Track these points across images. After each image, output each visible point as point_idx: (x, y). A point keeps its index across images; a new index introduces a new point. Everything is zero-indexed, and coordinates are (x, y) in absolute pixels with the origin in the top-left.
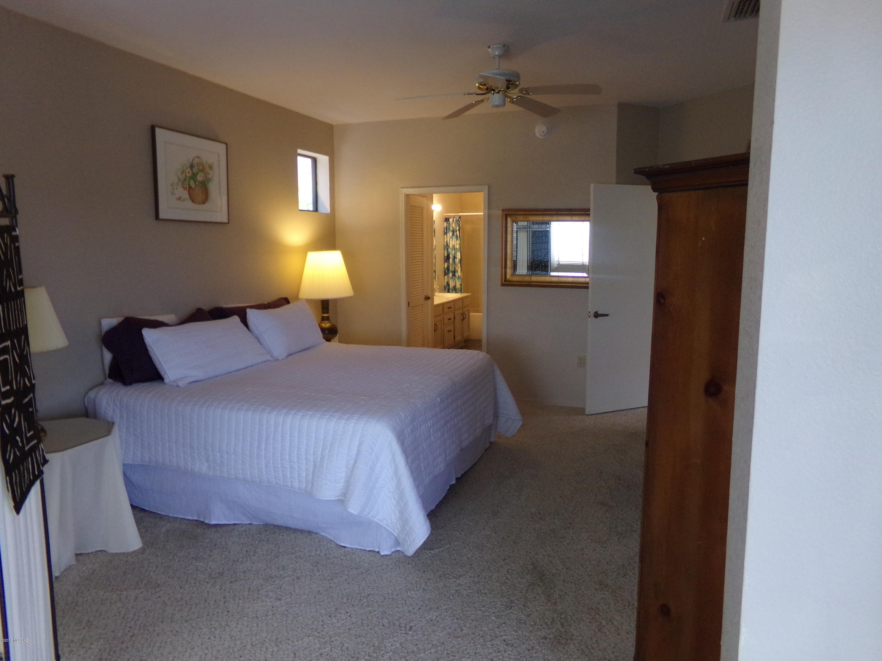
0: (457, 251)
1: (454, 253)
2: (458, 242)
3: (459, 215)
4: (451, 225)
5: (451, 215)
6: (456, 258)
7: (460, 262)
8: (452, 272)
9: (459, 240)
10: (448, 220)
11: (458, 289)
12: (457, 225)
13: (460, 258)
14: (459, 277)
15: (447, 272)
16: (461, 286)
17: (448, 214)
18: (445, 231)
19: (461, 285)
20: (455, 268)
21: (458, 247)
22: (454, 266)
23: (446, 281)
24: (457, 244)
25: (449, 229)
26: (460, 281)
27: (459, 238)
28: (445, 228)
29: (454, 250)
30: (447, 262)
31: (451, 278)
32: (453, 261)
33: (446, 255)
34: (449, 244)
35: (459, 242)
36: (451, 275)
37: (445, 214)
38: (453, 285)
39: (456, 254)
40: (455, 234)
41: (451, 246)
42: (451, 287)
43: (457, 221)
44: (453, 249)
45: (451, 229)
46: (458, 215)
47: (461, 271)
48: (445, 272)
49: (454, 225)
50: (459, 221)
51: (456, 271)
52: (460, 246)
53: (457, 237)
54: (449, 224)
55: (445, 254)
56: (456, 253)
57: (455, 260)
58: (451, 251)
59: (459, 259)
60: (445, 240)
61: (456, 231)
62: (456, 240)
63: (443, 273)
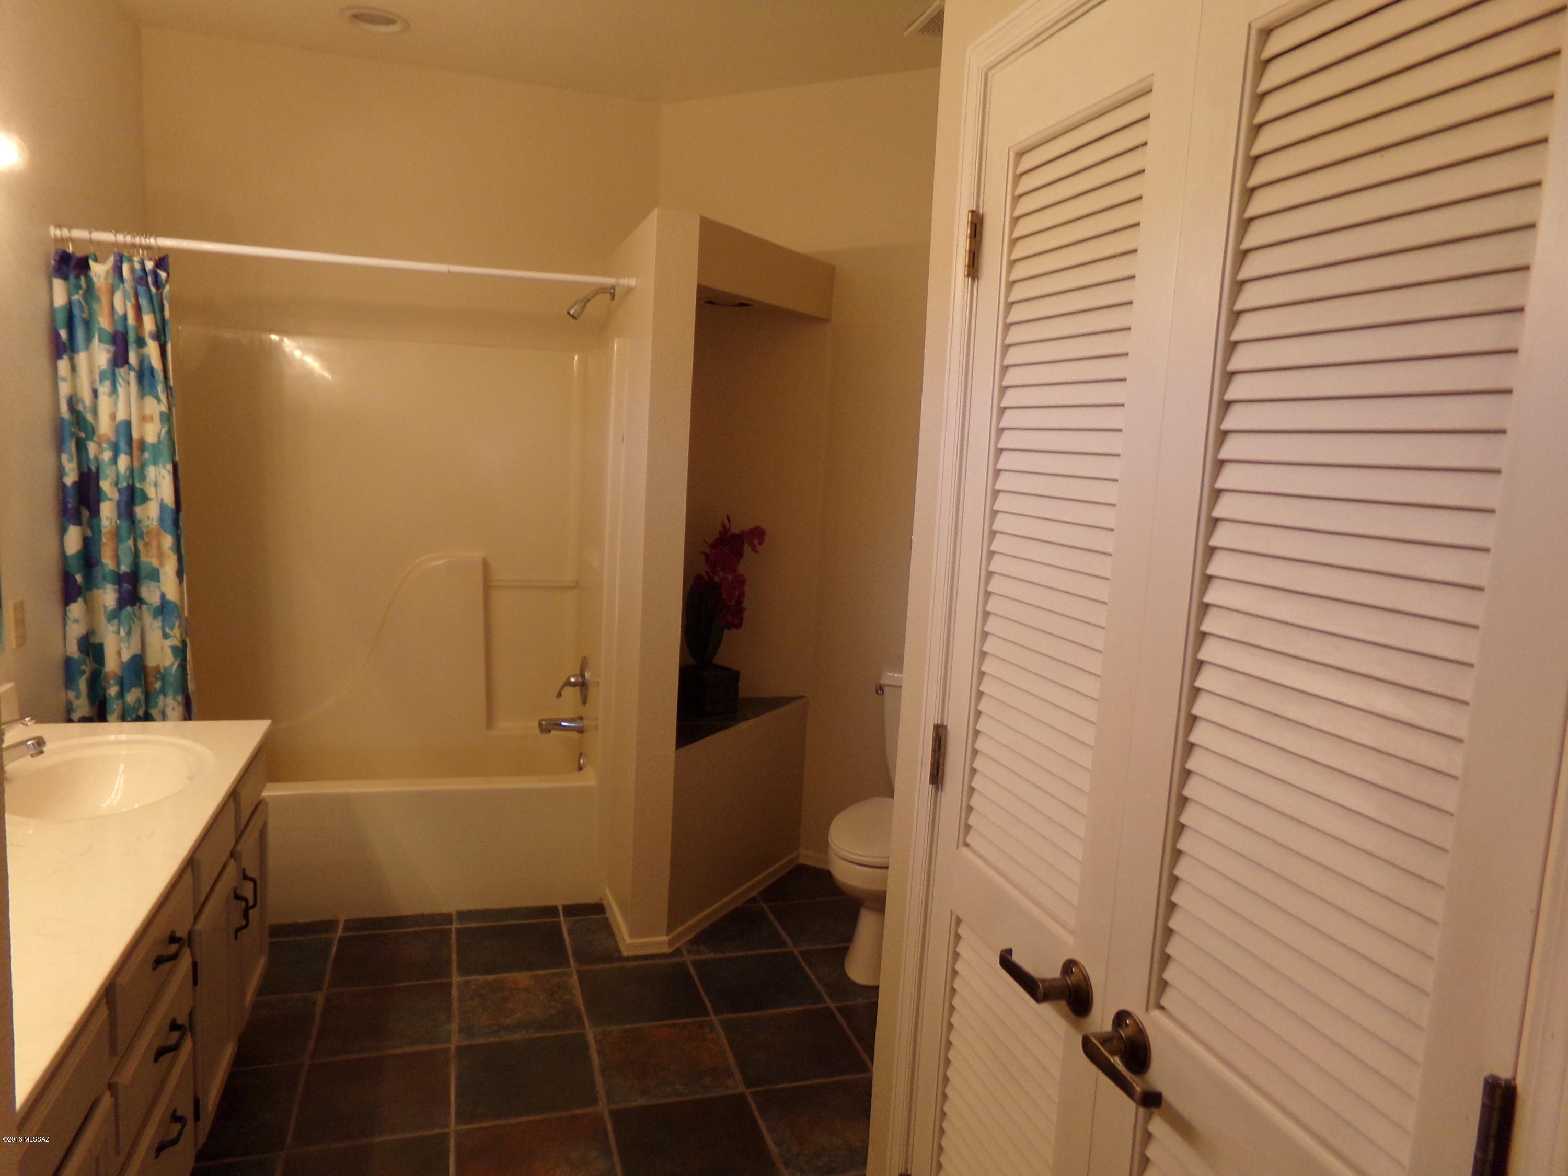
0: (147, 455)
1: (131, 470)
2: (155, 407)
3: (159, 249)
4: (104, 299)
5: (99, 243)
6: (145, 499)
7: (169, 522)
8: (119, 579)
9: (163, 397)
10: (83, 265)
11: (161, 674)
12: (144, 302)
13: (169, 499)
14: (164, 609)
15: (79, 578)
16: (184, 660)
17: (80, 234)
18: (63, 334)
19: (180, 652)
20: (136, 555)
21: (152, 432)
22: (130, 543)
23: (76, 630)
24: (144, 419)
25: (88, 324)
26: (176, 632)
27: (160, 388)
28: (61, 318)
29: (130, 453)
30: (79, 523)
31: (115, 615)
32: (119, 516)
33: (70, 479)
34: (89, 417)
35: (163, 408)
36: (108, 596)
37: (54, 232)
38: (126, 657)
39: (143, 478)
40: (133, 358)
41: (105, 427)
42: (111, 664)
43: (141, 279)
44: (123, 445)
45: (103, 322)
46: (148, 248)
47: (180, 574)
48: (67, 578)
49: (122, 304)
50: (158, 283)
51: (143, 572)
52: (170, 432)
53: (144, 375)
54: (90, 292)
55: (61, 472)
56: (143, 466)
57: (138, 510)
58: (107, 456)
59: (162, 507)
60: (64, 389)
61: (141, 343)
62: (142, 395)
63: (52, 586)
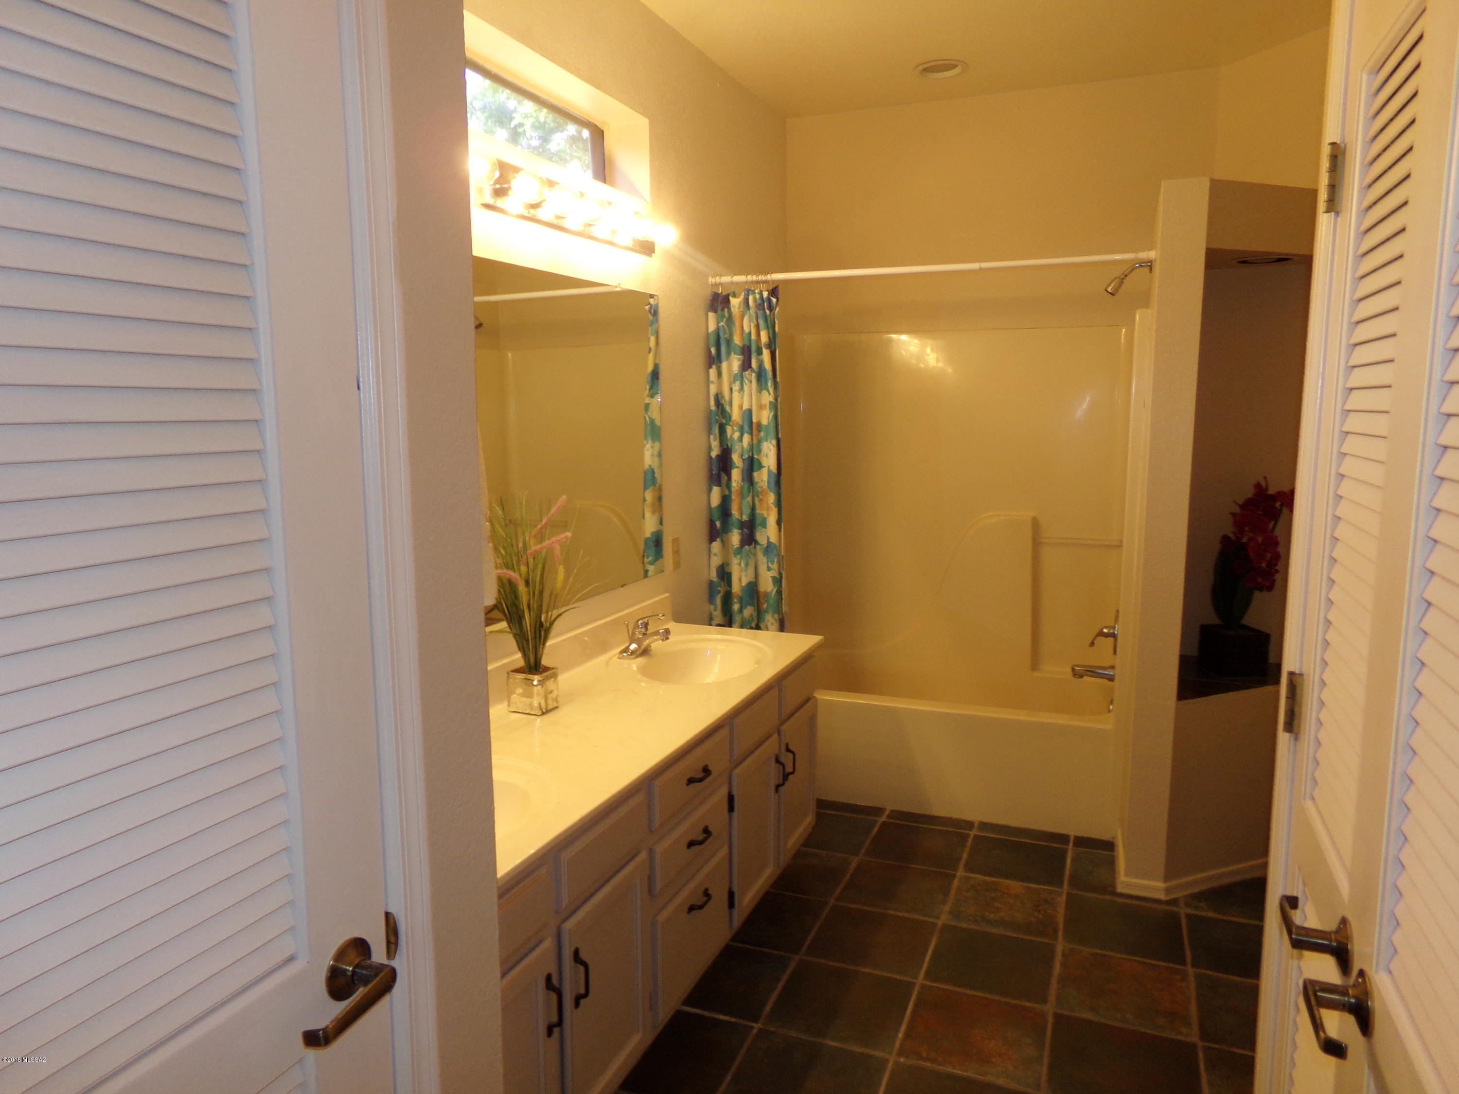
0: (762, 434)
1: (751, 446)
2: (767, 397)
3: (774, 281)
4: (737, 324)
5: (737, 283)
6: (761, 466)
7: (773, 483)
8: (742, 525)
9: (771, 390)
10: (726, 301)
11: (766, 597)
12: (761, 322)
13: (774, 468)
14: (769, 549)
15: (718, 524)
16: (781, 586)
17: (726, 279)
18: (713, 350)
19: (778, 581)
20: (753, 509)
21: (765, 417)
22: (749, 499)
23: (716, 561)
24: (761, 407)
25: (729, 342)
26: (775, 566)
27: (770, 383)
28: (712, 339)
29: (751, 433)
30: (719, 484)
31: (739, 551)
32: (743, 480)
33: (714, 454)
34: (727, 408)
35: (771, 399)
36: (735, 538)
37: (711, 280)
38: (744, 582)
39: (759, 451)
40: (754, 364)
41: (736, 415)
42: (736, 588)
43: (760, 306)
44: (746, 428)
45: (737, 340)
46: (765, 282)
47: (779, 522)
48: (712, 523)
49: (748, 325)
50: (771, 308)
51: (758, 522)
52: (776, 417)
53: (760, 375)
54: (730, 320)
55: (710, 449)
56: (759, 442)
57: (755, 474)
58: (737, 435)
59: (769, 471)
60: (713, 389)
61: (759, 352)
62: (760, 391)
63: (702, 530)
